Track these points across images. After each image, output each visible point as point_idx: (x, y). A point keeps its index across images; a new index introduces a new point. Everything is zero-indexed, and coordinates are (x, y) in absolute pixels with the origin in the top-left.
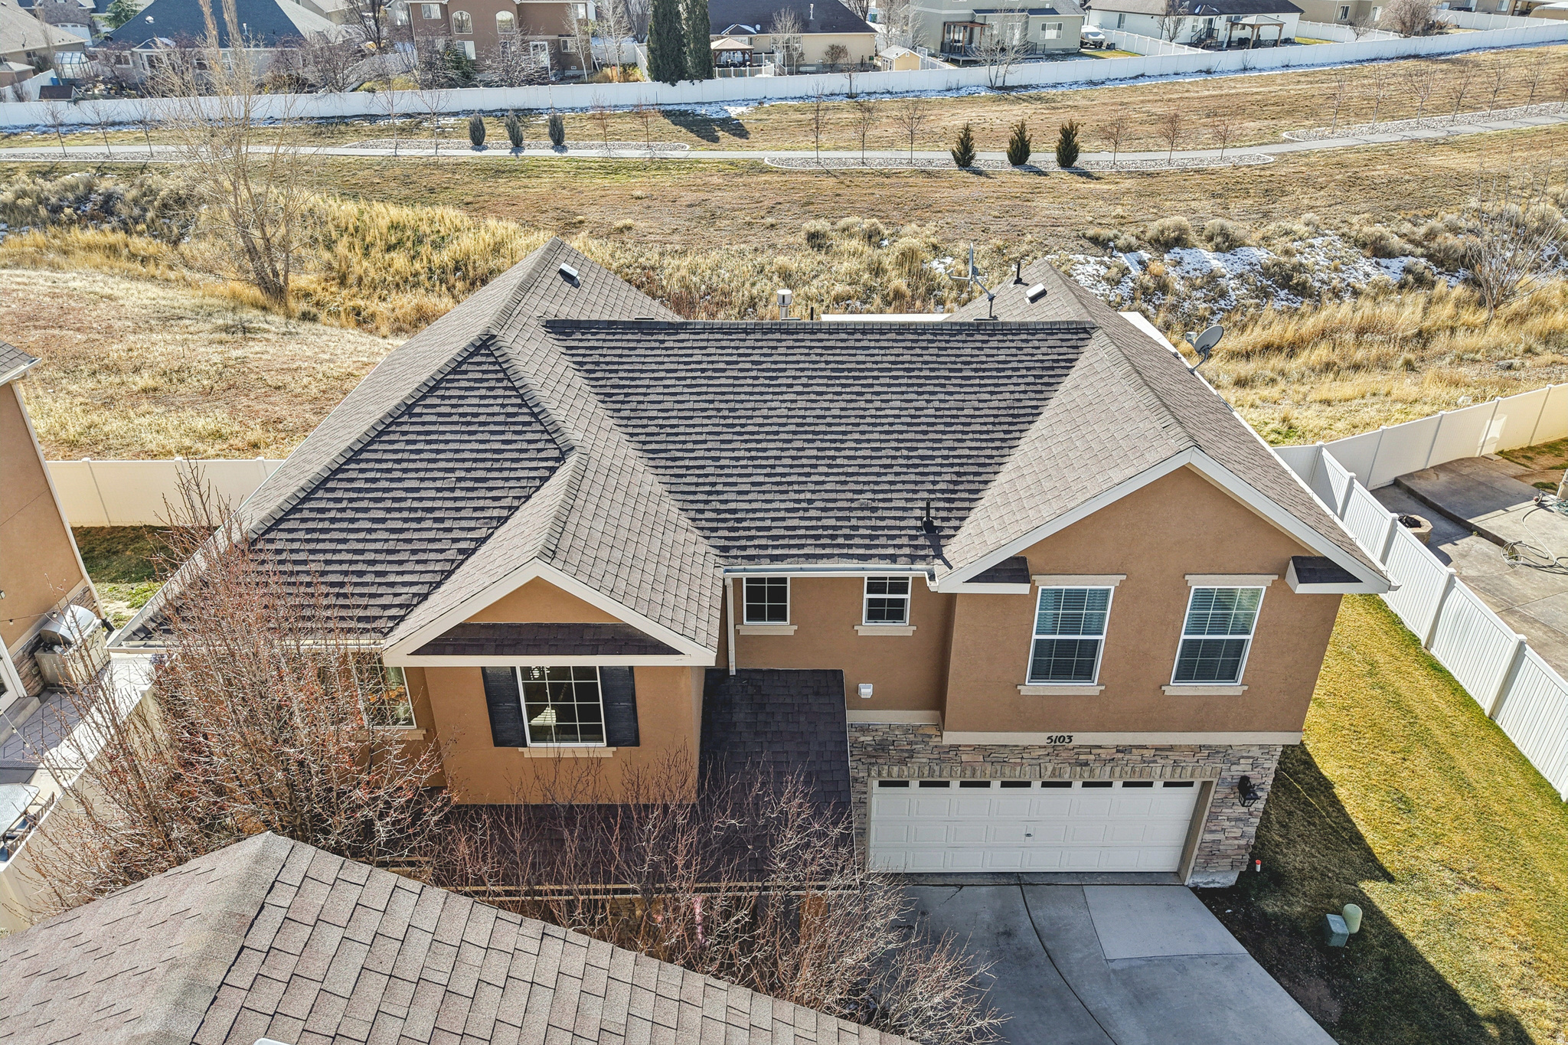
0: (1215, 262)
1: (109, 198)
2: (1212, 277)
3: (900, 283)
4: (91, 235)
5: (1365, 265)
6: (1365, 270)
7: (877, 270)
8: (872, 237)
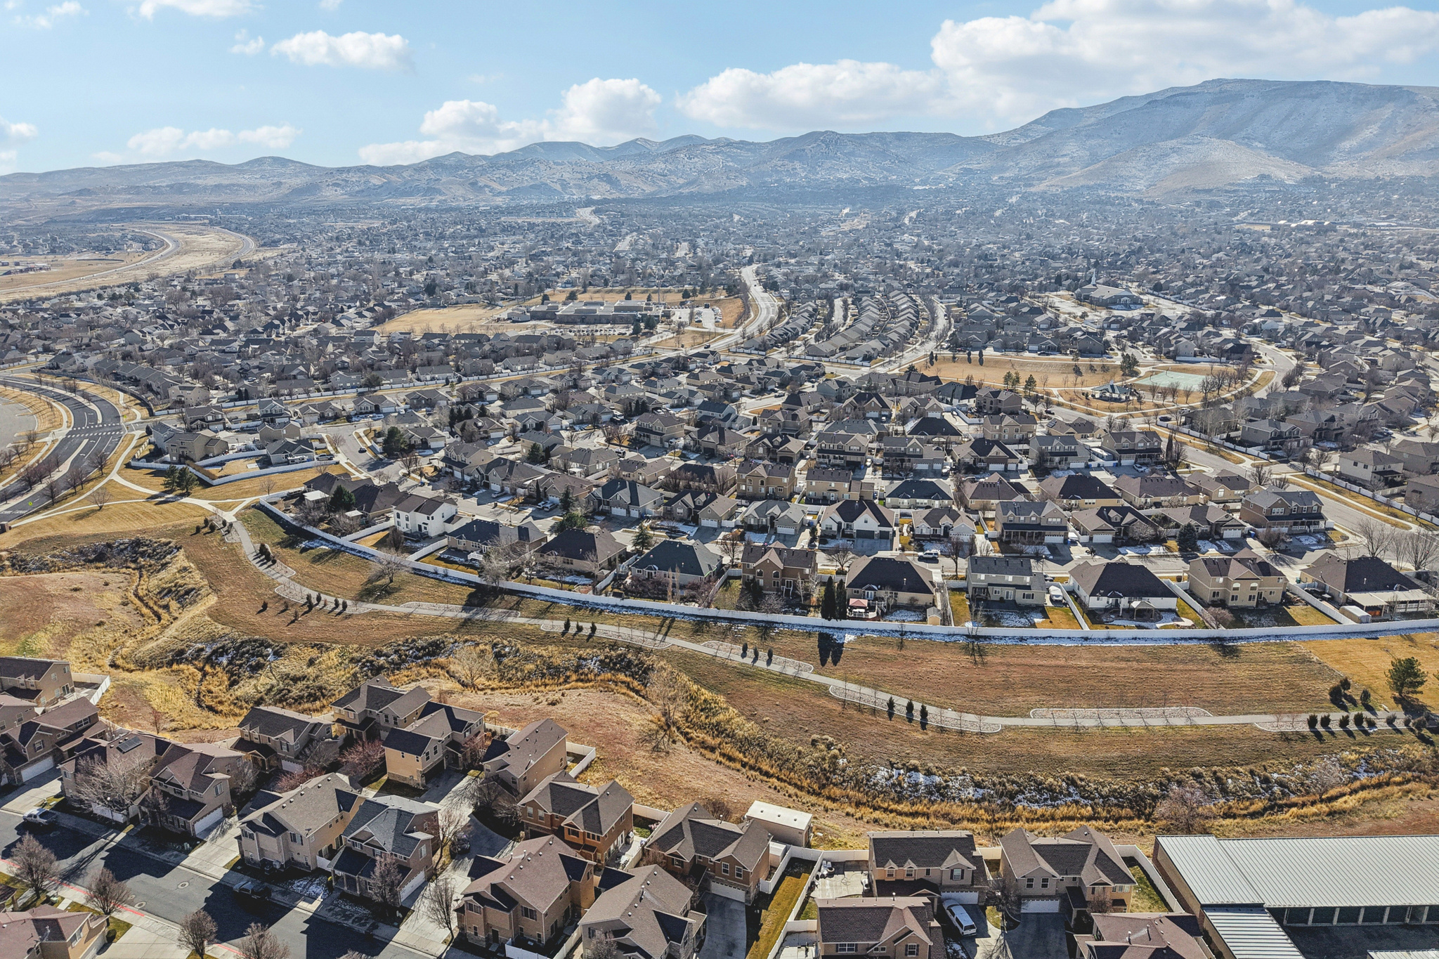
0: (921, 778)
1: (630, 661)
2: (917, 784)
3: (826, 766)
4: (622, 677)
5: (971, 790)
6: (971, 792)
7: (824, 759)
8: (829, 746)
